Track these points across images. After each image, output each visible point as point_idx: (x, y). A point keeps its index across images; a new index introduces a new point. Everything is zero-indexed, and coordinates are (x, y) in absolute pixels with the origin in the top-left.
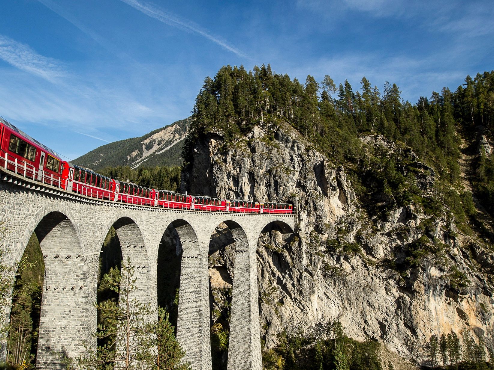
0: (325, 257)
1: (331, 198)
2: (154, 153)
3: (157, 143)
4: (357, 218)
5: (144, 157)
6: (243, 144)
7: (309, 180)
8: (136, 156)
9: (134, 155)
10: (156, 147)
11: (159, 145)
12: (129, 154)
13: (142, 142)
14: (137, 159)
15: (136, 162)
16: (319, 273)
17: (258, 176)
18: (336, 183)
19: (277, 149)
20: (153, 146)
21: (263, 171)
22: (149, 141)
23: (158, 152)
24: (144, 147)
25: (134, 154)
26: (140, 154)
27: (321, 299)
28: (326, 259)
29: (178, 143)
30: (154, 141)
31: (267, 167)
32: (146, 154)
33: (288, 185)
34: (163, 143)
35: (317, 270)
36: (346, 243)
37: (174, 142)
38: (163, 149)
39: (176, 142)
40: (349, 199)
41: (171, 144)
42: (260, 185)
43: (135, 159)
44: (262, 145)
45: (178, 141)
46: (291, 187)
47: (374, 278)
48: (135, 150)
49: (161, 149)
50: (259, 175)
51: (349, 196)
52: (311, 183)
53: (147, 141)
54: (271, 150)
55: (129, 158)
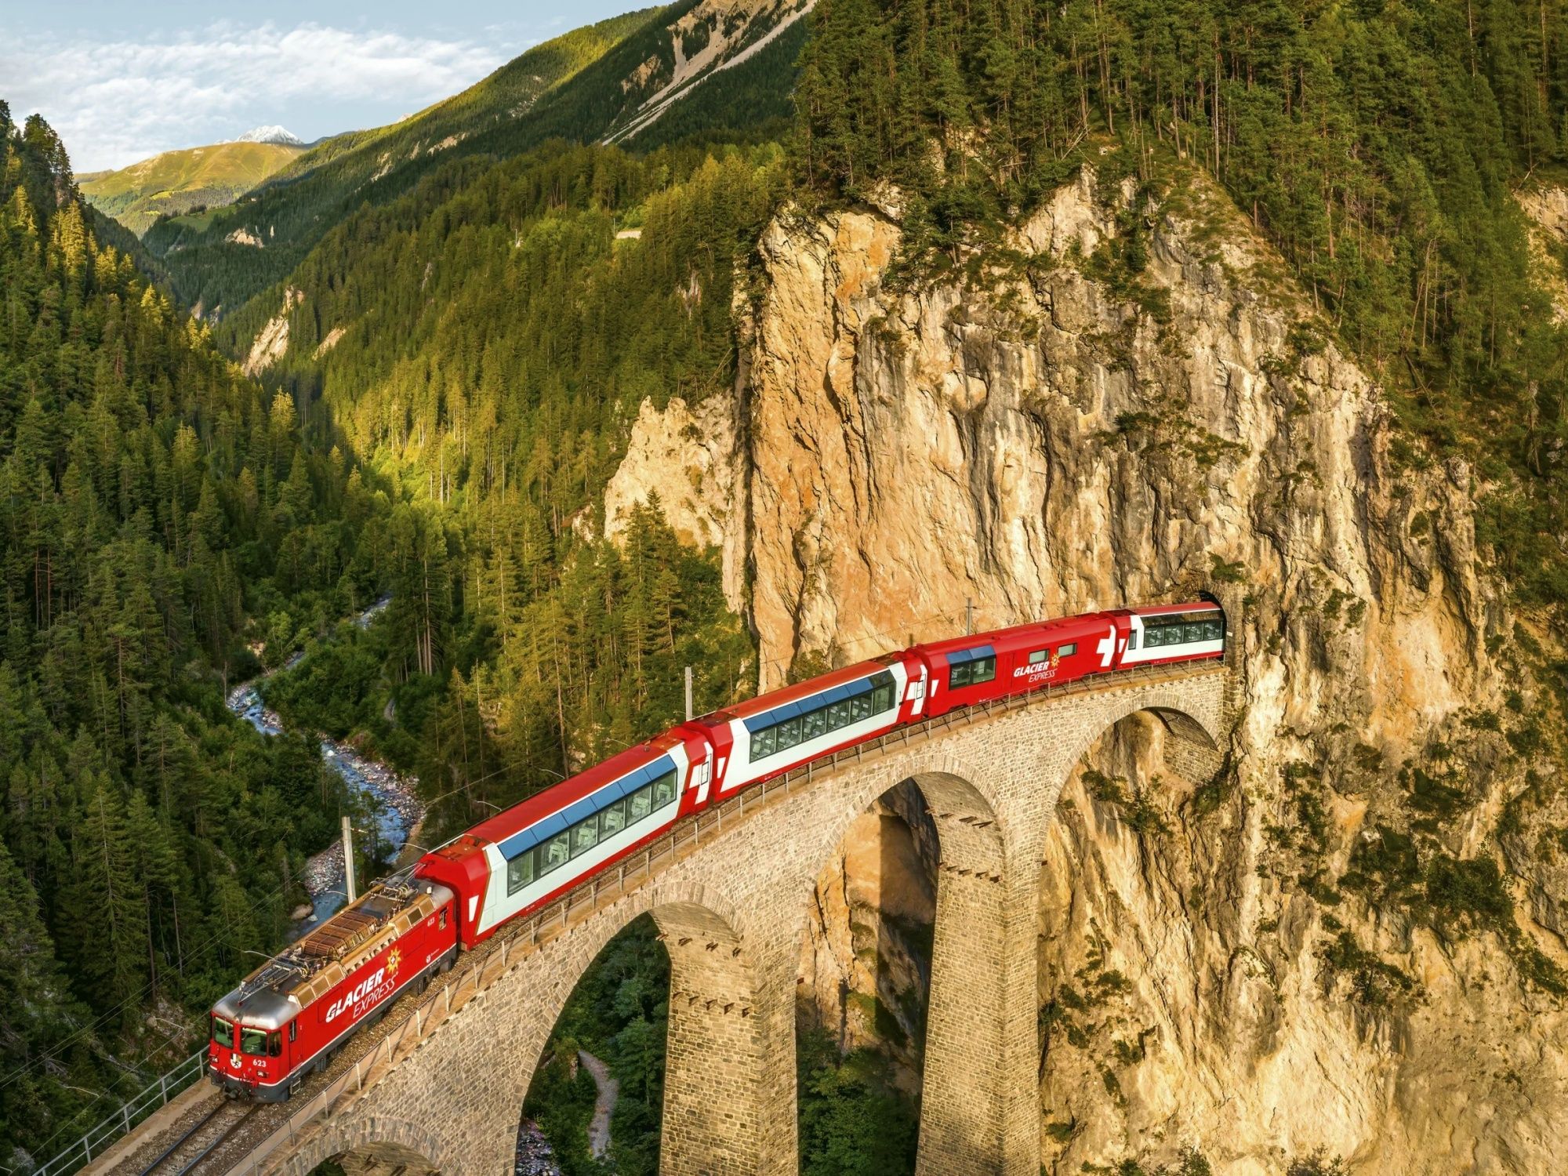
0: (1343, 907)
1: (1397, 618)
2: (711, 66)
3: (721, 27)
4: (1512, 737)
5: (676, 81)
6: (997, 271)
7: (1303, 514)
8: (652, 78)
9: (644, 77)
10: (717, 42)
11: (727, 33)
12: (624, 75)
13: (671, 28)
14: (653, 93)
15: (651, 101)
16: (1306, 969)
17: (1067, 442)
18: (1424, 551)
19: (1159, 322)
20: (708, 40)
21: (1090, 416)
22: (695, 21)
23: (726, 61)
24: (677, 43)
25: (644, 71)
26: (665, 72)
27: (1298, 1077)
28: (1346, 914)
29: (794, 26)
30: (712, 19)
31: (1109, 405)
32: (686, 70)
33: (1203, 513)
34: (743, 26)
35: (1296, 956)
36: (1444, 858)
37: (779, 21)
38: (743, 48)
39: (787, 22)
40: (1481, 634)
41: (769, 30)
42: (1076, 486)
43: (650, 91)
44: (1090, 295)
45: (795, 16)
46: (1216, 524)
47: (1547, 1048)
48: (648, 56)
49: (733, 51)
50: (1073, 436)
51: (1481, 622)
52: (1309, 527)
53: (687, 22)
54: (1130, 324)
55: (626, 86)
